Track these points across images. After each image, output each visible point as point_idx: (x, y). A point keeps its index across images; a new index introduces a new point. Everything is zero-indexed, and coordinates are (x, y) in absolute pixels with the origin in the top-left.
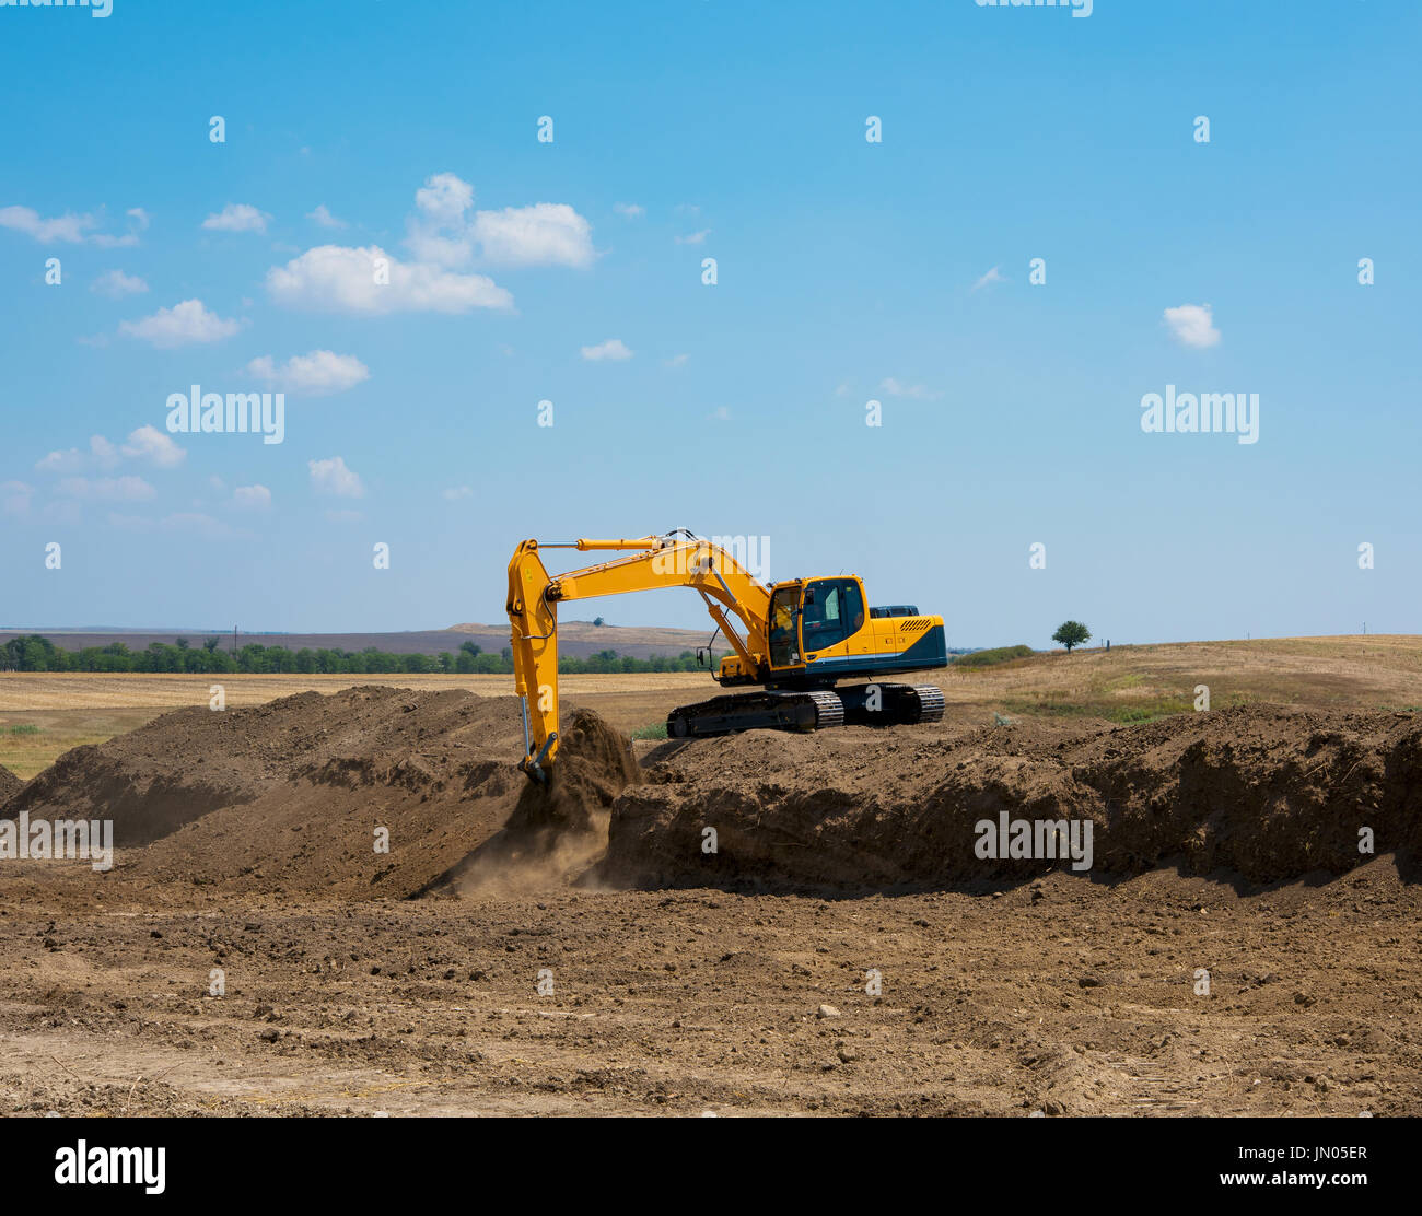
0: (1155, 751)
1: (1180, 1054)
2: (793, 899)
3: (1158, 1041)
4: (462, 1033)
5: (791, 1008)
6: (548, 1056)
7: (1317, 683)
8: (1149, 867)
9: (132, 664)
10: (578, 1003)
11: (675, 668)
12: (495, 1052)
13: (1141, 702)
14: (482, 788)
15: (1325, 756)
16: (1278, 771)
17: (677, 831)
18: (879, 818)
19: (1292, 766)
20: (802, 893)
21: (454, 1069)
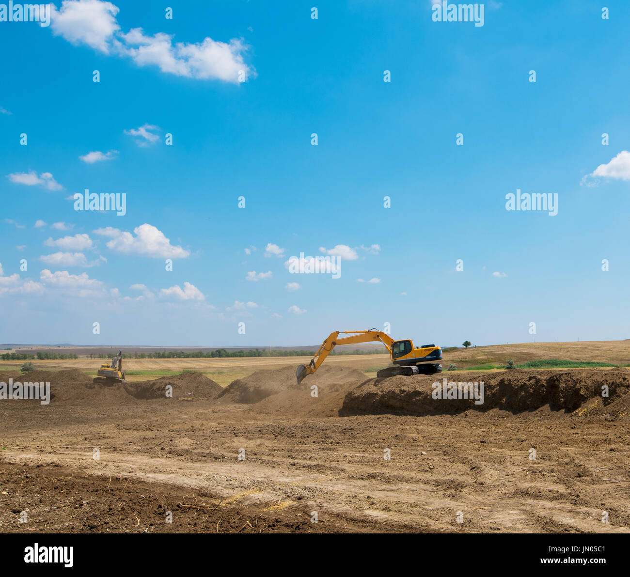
0: (493, 381)
1: (508, 464)
2: (409, 416)
3: (502, 460)
4: (338, 461)
5: (414, 452)
6: (360, 468)
7: (524, 354)
8: (492, 408)
9: (245, 355)
10: (364, 451)
11: (374, 353)
12: (346, 467)
13: (483, 360)
14: (333, 390)
15: (532, 382)
16: (521, 385)
17: (380, 401)
18: (428, 397)
19: (525, 384)
20: (411, 415)
21: (338, 473)
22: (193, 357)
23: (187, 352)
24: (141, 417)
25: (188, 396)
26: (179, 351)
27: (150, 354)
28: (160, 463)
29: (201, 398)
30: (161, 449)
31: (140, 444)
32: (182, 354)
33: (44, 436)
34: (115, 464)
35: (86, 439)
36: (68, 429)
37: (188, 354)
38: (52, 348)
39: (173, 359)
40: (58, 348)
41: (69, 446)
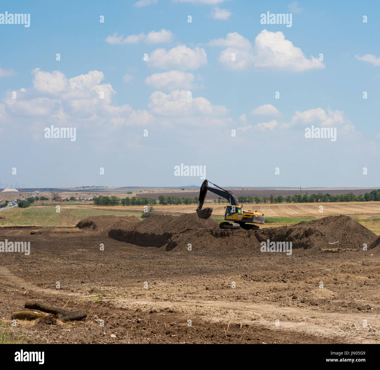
22: (342, 201)
23: (334, 195)
24: (274, 269)
25: (333, 246)
26: (324, 194)
27: (289, 197)
28: (289, 312)
29: (349, 249)
30: (293, 298)
31: (269, 295)
32: (327, 197)
33: (161, 286)
34: (236, 311)
35: (207, 289)
36: (189, 279)
37: (335, 196)
38: (176, 191)
39: (317, 203)
40: (182, 191)
41: (187, 295)
